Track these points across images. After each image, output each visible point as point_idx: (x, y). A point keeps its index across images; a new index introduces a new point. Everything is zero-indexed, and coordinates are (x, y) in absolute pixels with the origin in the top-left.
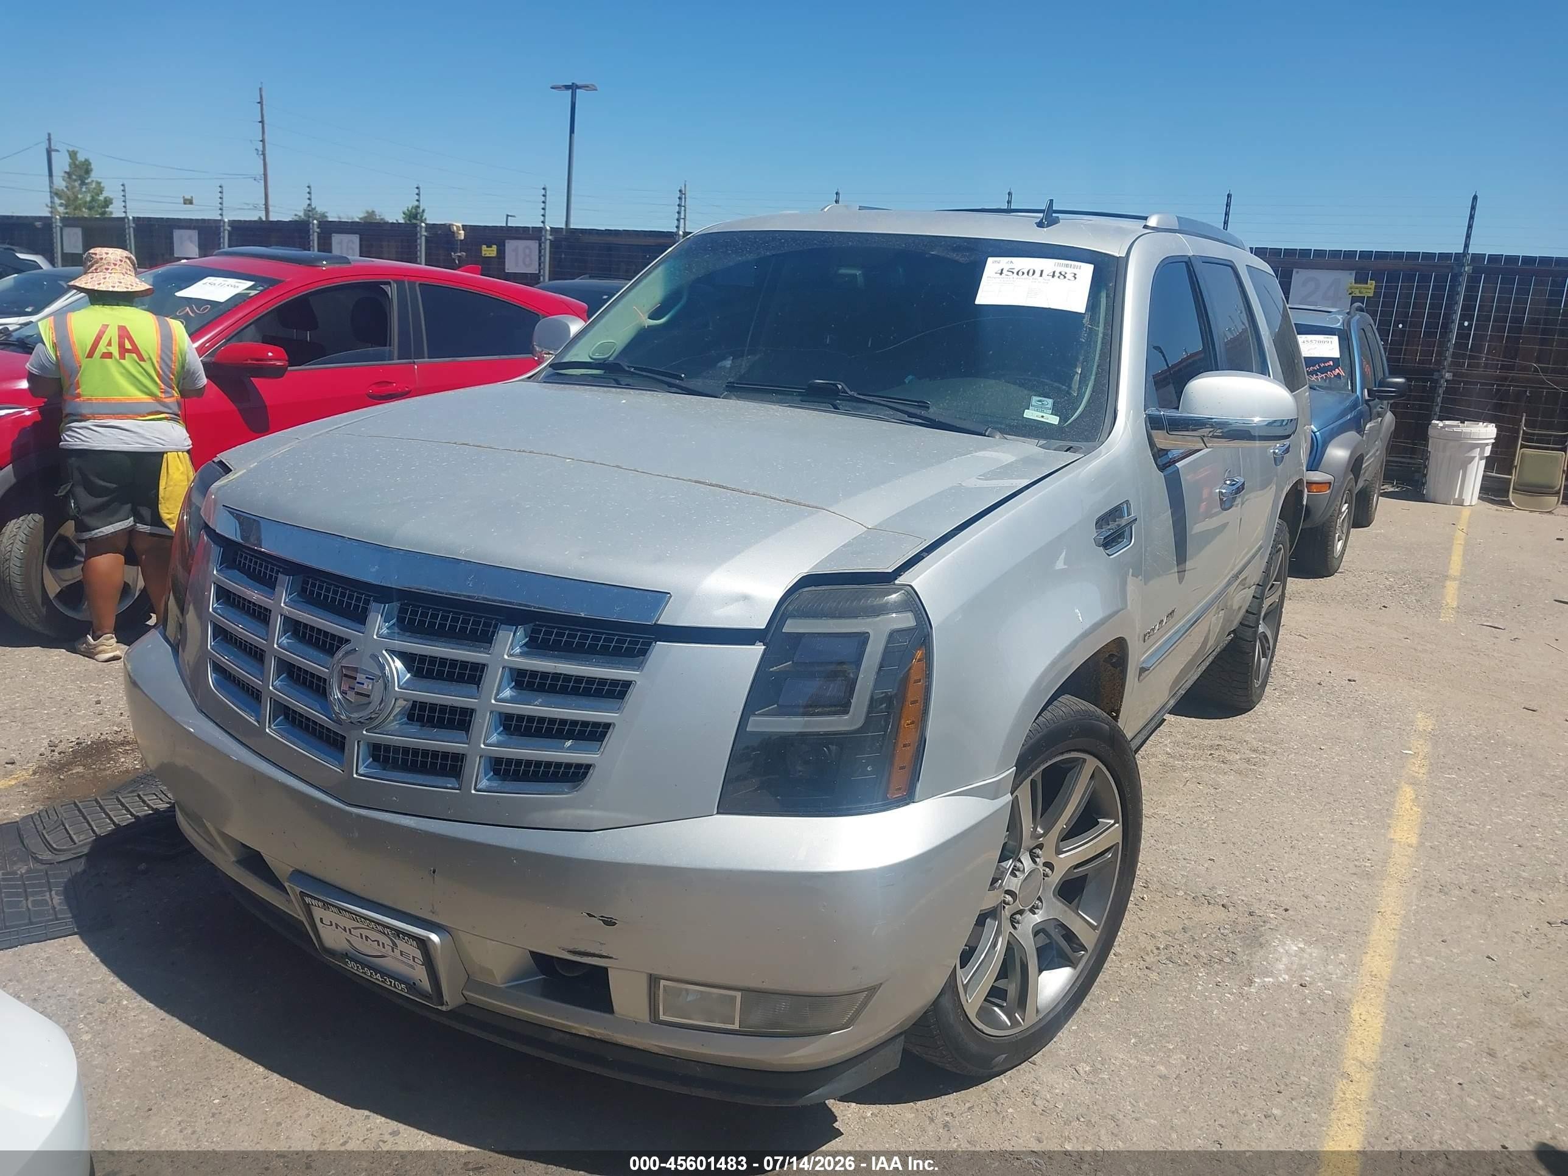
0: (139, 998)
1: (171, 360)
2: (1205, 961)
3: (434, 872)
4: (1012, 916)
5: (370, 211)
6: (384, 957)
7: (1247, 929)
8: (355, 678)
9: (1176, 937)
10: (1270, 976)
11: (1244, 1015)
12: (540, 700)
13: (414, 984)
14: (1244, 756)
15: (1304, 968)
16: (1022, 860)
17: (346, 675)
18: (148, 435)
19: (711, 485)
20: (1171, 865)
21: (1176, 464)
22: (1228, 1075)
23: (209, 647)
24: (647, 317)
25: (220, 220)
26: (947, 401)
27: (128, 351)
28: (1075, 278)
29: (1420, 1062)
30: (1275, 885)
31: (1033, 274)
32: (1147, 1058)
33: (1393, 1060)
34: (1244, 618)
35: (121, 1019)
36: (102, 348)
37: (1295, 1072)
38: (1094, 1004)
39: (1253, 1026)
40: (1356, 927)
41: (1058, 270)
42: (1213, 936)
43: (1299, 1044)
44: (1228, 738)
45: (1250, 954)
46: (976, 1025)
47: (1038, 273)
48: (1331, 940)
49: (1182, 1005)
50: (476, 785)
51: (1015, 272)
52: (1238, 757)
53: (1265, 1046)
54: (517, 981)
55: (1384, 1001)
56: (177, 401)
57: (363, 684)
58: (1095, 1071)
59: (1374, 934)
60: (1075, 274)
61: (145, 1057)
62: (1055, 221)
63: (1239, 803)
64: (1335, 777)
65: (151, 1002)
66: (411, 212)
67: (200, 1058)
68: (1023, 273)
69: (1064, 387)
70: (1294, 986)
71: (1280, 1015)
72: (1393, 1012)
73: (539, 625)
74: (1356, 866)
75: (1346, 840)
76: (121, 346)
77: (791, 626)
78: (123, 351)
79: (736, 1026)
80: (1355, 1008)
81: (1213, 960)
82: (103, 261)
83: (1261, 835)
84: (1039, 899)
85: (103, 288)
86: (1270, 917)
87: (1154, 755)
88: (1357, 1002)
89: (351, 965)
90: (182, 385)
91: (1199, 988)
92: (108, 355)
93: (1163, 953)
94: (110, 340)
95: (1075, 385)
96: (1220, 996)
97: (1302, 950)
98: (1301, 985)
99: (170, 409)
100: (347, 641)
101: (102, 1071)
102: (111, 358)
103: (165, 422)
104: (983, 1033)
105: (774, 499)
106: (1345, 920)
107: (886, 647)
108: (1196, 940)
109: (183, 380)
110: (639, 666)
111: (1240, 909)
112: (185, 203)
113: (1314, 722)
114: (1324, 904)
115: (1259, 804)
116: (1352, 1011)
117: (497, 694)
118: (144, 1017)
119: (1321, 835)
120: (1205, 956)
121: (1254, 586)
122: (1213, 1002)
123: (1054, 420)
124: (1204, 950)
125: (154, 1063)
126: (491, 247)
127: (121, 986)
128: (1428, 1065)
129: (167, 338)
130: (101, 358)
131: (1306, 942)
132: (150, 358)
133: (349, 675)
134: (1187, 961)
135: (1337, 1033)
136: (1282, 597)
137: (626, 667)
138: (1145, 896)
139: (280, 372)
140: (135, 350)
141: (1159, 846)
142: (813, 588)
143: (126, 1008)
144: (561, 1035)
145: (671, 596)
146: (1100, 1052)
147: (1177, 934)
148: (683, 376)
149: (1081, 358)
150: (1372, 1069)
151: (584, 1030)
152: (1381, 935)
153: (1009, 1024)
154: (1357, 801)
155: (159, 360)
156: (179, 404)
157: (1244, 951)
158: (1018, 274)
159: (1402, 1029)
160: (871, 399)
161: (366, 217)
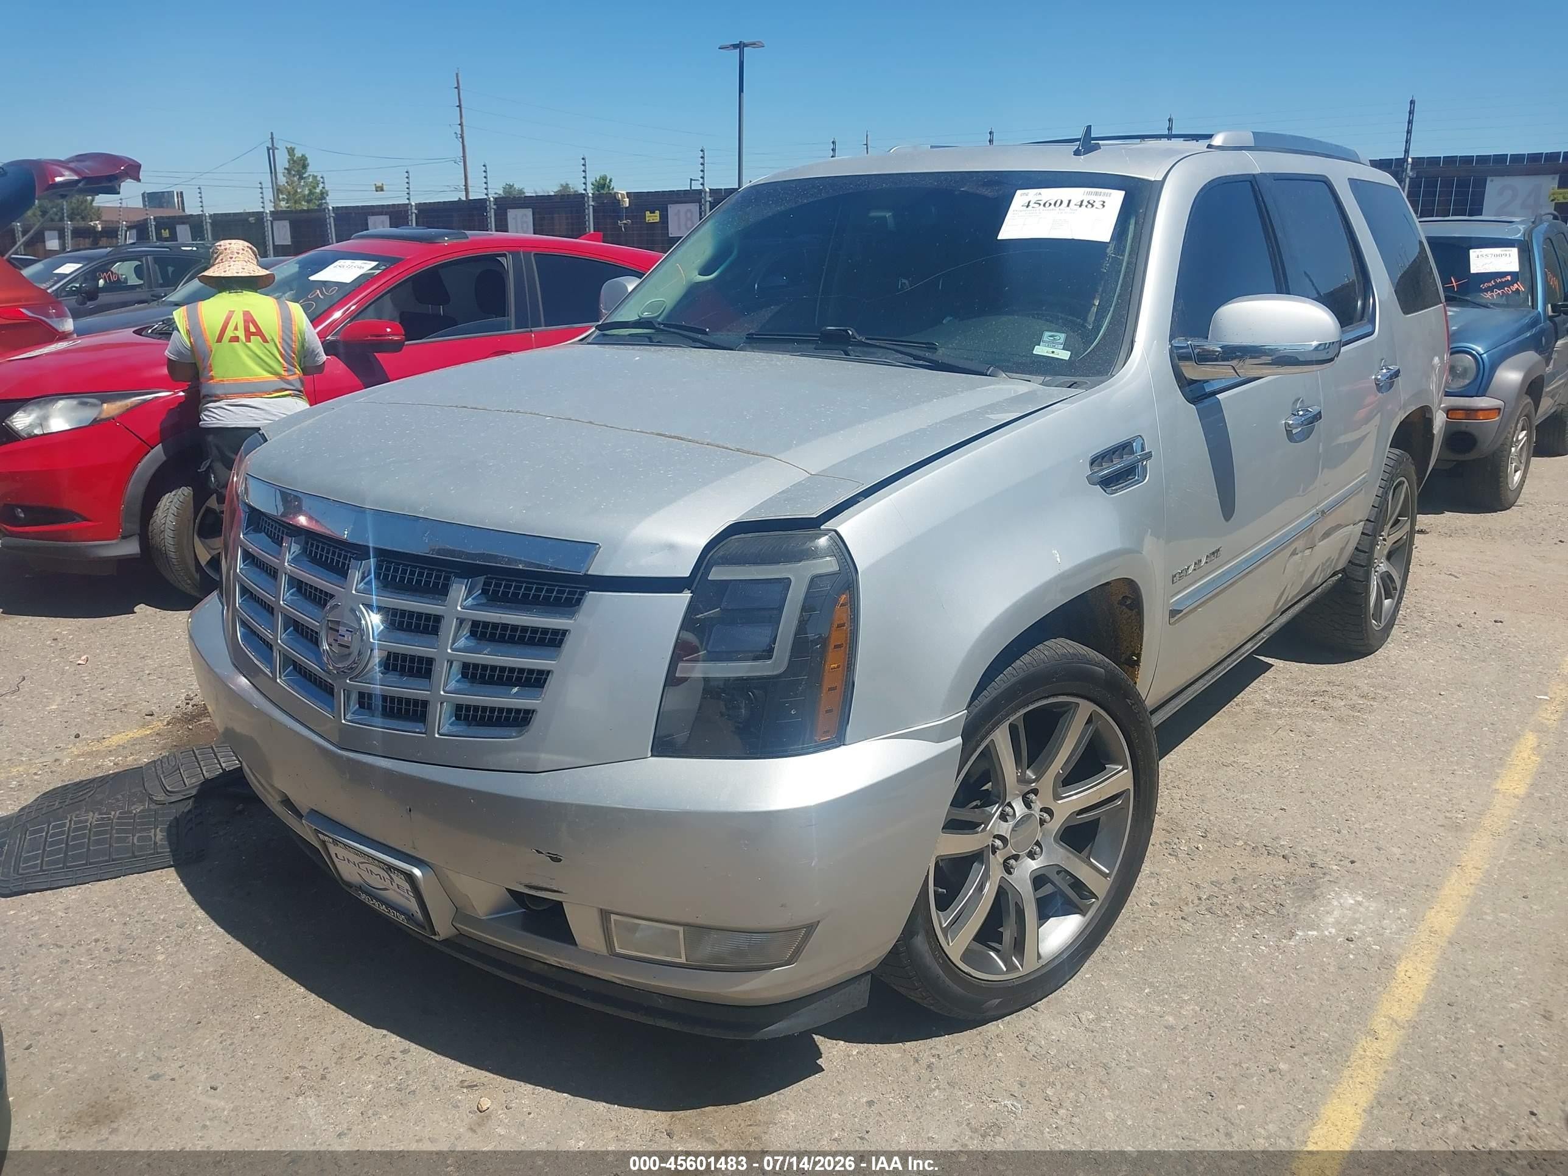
0: (213, 923)
1: (292, 339)
2: (1248, 912)
3: (410, 811)
4: (1005, 861)
5: (564, 185)
6: (387, 890)
7: (1303, 881)
8: (338, 631)
9: (1223, 887)
10: (1313, 929)
11: (1275, 968)
12: (489, 649)
13: (412, 915)
14: (1351, 703)
15: (1356, 921)
16: (1014, 805)
17: (331, 628)
18: (274, 411)
19: (670, 437)
20: (1238, 814)
21: (1217, 396)
22: (1240, 1028)
23: (237, 605)
24: (697, 274)
25: (408, 204)
26: (957, 342)
27: (253, 334)
28: (1104, 206)
29: (1460, 1022)
30: (1347, 836)
31: (1060, 205)
32: (1158, 1009)
33: (1431, 1019)
34: (1353, 555)
35: (193, 942)
36: (229, 333)
37: (1315, 1028)
38: (1114, 952)
39: (1282, 980)
40: (1428, 881)
41: (1086, 198)
42: (1264, 887)
43: (1328, 999)
44: (1338, 683)
45: (1300, 906)
46: (962, 969)
47: (1065, 203)
48: (1395, 894)
49: (1210, 957)
50: (439, 730)
51: (1042, 204)
52: (1343, 703)
53: (1289, 1000)
54: (498, 913)
55: (1437, 958)
56: (299, 378)
57: (344, 636)
58: (1099, 1019)
59: (1447, 889)
60: (1104, 202)
61: (206, 976)
62: (1097, 147)
63: (1330, 751)
64: (1449, 724)
65: (222, 928)
66: (599, 183)
67: (253, 978)
68: (1050, 204)
69: (1079, 320)
70: (1339, 940)
71: (1315, 969)
72: (1445, 970)
73: (490, 578)
74: (1446, 817)
75: (1442, 790)
76: (247, 329)
77: (717, 574)
78: (248, 334)
79: (683, 960)
80: (1403, 964)
81: (1257, 911)
82: (228, 251)
83: (1346, 784)
84: (1038, 844)
85: (229, 274)
86: (1332, 869)
87: (1250, 703)
88: (1407, 958)
89: (363, 897)
90: (304, 363)
91: (1233, 939)
92: (235, 339)
93: (1204, 904)
94: (237, 324)
95: (1091, 318)
96: (1254, 948)
97: (1360, 904)
98: (1347, 940)
99: (293, 386)
100: (332, 596)
101: (167, 988)
102: (238, 341)
103: (290, 398)
104: (971, 976)
105: (727, 448)
106: (1418, 873)
107: (807, 592)
108: (1244, 891)
109: (303, 358)
110: (571, 615)
111: (1302, 860)
112: (377, 191)
113: (1440, 666)
114: (1397, 856)
115: (1353, 752)
116: (1398, 968)
117: (453, 644)
118: (213, 941)
119: (1415, 784)
120: (1249, 907)
121: (1362, 523)
122: (1245, 954)
123: (1065, 355)
124: (1249, 902)
125: (212, 982)
126: (654, 213)
127: (201, 913)
128: (1469, 1025)
129: (287, 320)
130: (230, 341)
131: (1365, 895)
132: (273, 340)
133: (333, 628)
134: (1228, 912)
135: (1375, 989)
136: (1412, 533)
137: (563, 615)
138: (1200, 845)
139: (398, 346)
140: (259, 333)
141: (1230, 795)
142: (743, 535)
143: (200, 933)
144: (542, 966)
145: (600, 547)
146: (1108, 1001)
147: (1225, 885)
148: (707, 330)
149: (1100, 289)
150: (1403, 1028)
151: (553, 960)
152: (1453, 890)
153: (1005, 969)
154: (1467, 749)
155: (281, 341)
156: (301, 381)
157: (1293, 904)
158: (1044, 205)
159: (1450, 987)
160: (877, 343)
161: (560, 191)
